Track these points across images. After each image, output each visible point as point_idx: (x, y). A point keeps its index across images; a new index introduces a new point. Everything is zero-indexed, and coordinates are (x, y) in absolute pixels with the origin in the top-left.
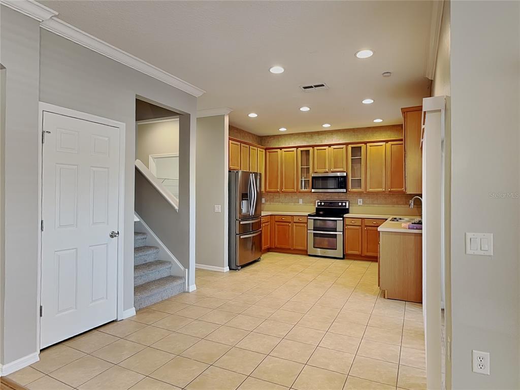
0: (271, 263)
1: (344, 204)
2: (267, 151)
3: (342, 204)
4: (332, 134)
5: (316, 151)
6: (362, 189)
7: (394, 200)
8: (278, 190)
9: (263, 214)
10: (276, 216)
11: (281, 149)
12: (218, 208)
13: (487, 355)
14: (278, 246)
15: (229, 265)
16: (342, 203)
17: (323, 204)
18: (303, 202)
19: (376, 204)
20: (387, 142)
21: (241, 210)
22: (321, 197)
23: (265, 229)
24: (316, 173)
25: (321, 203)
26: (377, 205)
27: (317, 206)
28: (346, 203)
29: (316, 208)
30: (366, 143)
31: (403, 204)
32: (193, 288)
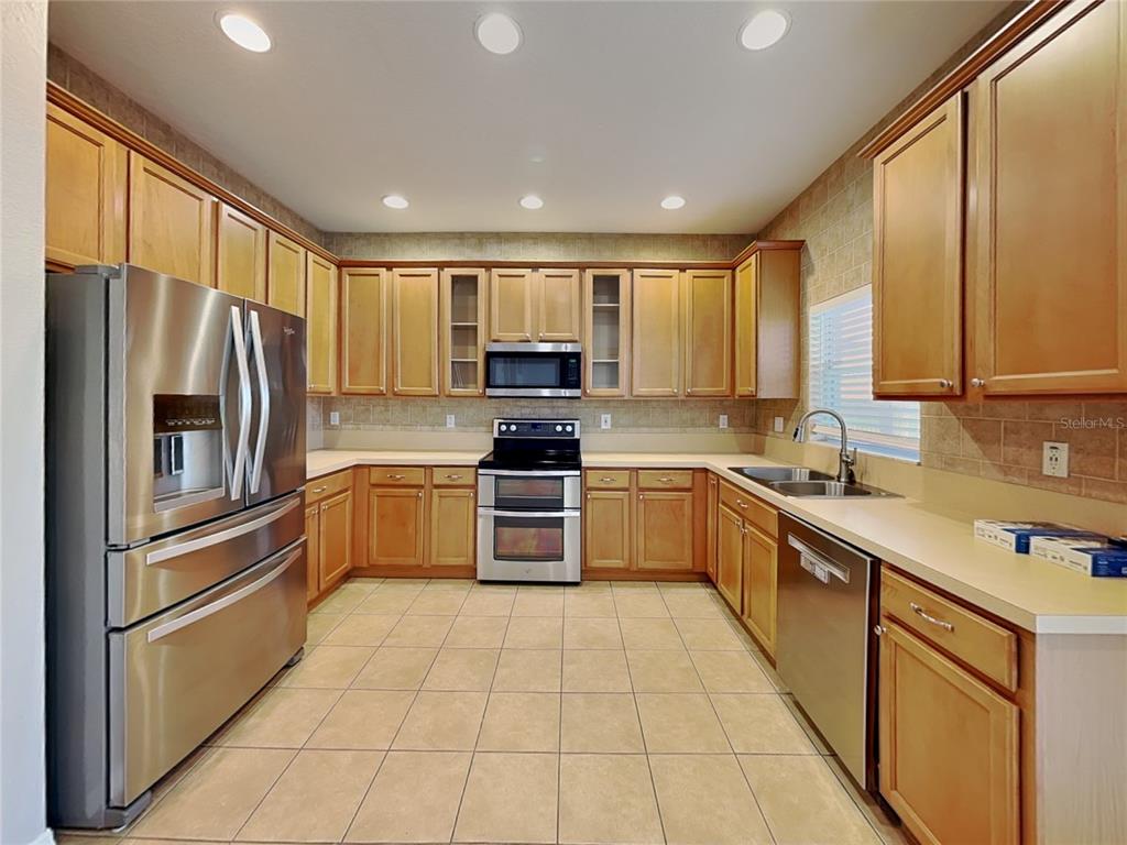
1: (569, 429)
2: (344, 269)
3: (564, 429)
4: (535, 244)
5: (496, 280)
6: (621, 390)
7: (687, 415)
8: (383, 388)
10: (373, 469)
11: (389, 266)
14: (383, 561)
16: (564, 426)
17: (513, 428)
18: (456, 424)
19: (643, 426)
20: (682, 268)
22: (507, 410)
24: (495, 341)
25: (508, 425)
26: (645, 429)
27: (496, 435)
28: (573, 425)
29: (495, 439)
30: (631, 267)
31: (705, 425)
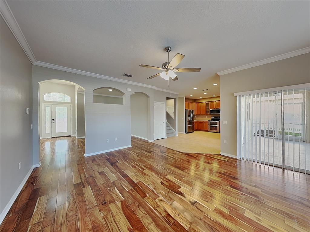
0: (196, 133)
2: (196, 103)
3: (219, 118)
5: (211, 103)
8: (200, 114)
9: (195, 120)
10: (199, 121)
11: (200, 103)
12: (183, 119)
13: (226, 140)
15: (186, 132)
18: (207, 117)
21: (188, 119)
22: (213, 116)
23: (195, 125)
24: (211, 109)
27: (212, 118)
32: (177, 135)
